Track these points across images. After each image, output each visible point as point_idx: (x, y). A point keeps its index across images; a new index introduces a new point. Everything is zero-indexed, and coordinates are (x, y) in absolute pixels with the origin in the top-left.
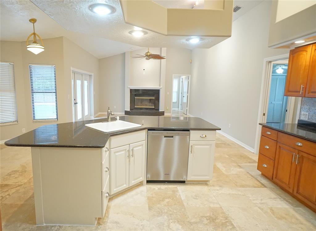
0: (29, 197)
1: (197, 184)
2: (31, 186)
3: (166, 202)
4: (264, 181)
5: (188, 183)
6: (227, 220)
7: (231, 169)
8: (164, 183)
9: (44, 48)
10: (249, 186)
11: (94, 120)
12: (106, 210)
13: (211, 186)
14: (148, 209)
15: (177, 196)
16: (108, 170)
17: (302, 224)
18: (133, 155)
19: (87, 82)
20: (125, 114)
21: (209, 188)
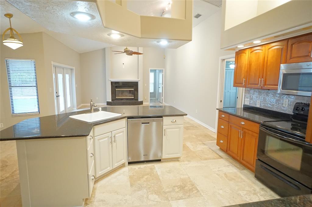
0: (12, 190)
1: (170, 161)
2: (14, 179)
3: (146, 179)
4: (222, 154)
5: (163, 161)
6: (193, 187)
7: (198, 146)
8: (144, 163)
9: (22, 43)
10: (210, 159)
11: (77, 112)
12: (93, 191)
13: (181, 161)
14: (130, 187)
15: (155, 173)
16: (93, 155)
17: (244, 181)
18: (115, 141)
19: (68, 75)
20: (107, 105)
21: (180, 163)
